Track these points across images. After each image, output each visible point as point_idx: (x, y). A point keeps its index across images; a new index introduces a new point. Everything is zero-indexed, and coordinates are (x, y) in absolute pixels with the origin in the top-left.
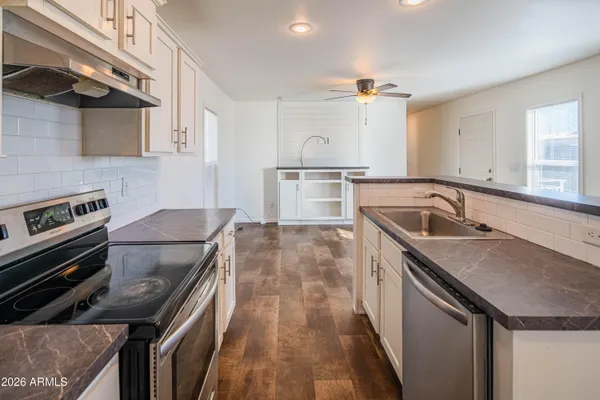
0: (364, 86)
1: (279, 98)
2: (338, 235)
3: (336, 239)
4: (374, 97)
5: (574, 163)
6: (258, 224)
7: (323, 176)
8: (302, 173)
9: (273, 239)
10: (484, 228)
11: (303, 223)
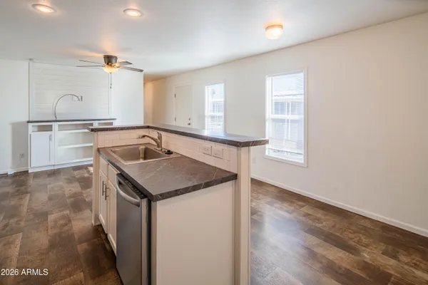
0: (109, 60)
1: (30, 59)
2: (89, 172)
3: (86, 175)
4: (117, 69)
5: (221, 114)
6: (6, 175)
7: (77, 127)
8: (55, 125)
9: (21, 186)
10: (169, 153)
11: (56, 168)
